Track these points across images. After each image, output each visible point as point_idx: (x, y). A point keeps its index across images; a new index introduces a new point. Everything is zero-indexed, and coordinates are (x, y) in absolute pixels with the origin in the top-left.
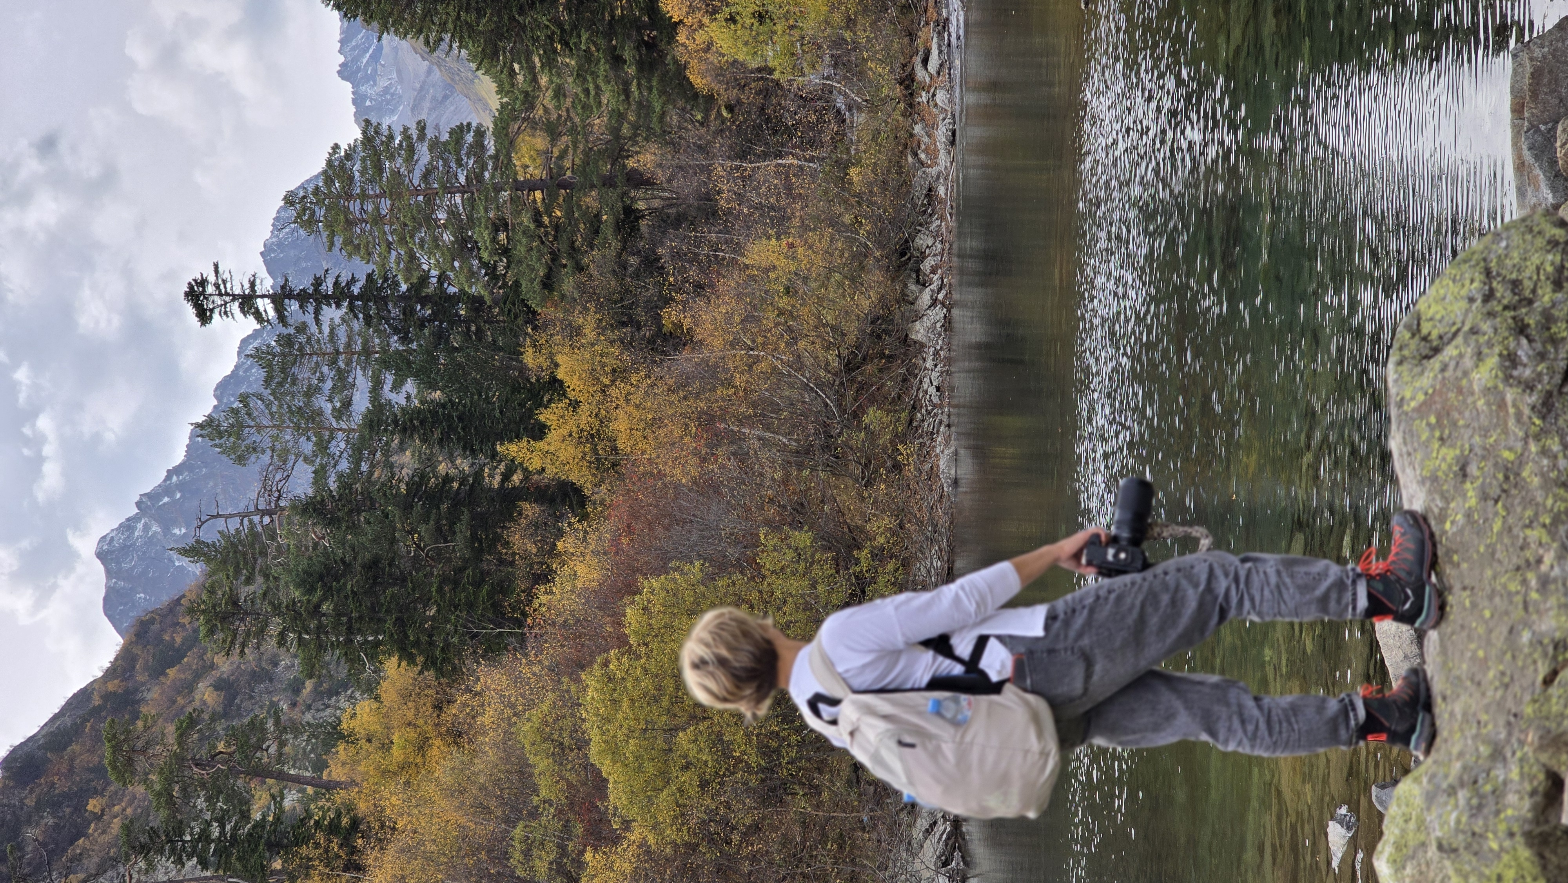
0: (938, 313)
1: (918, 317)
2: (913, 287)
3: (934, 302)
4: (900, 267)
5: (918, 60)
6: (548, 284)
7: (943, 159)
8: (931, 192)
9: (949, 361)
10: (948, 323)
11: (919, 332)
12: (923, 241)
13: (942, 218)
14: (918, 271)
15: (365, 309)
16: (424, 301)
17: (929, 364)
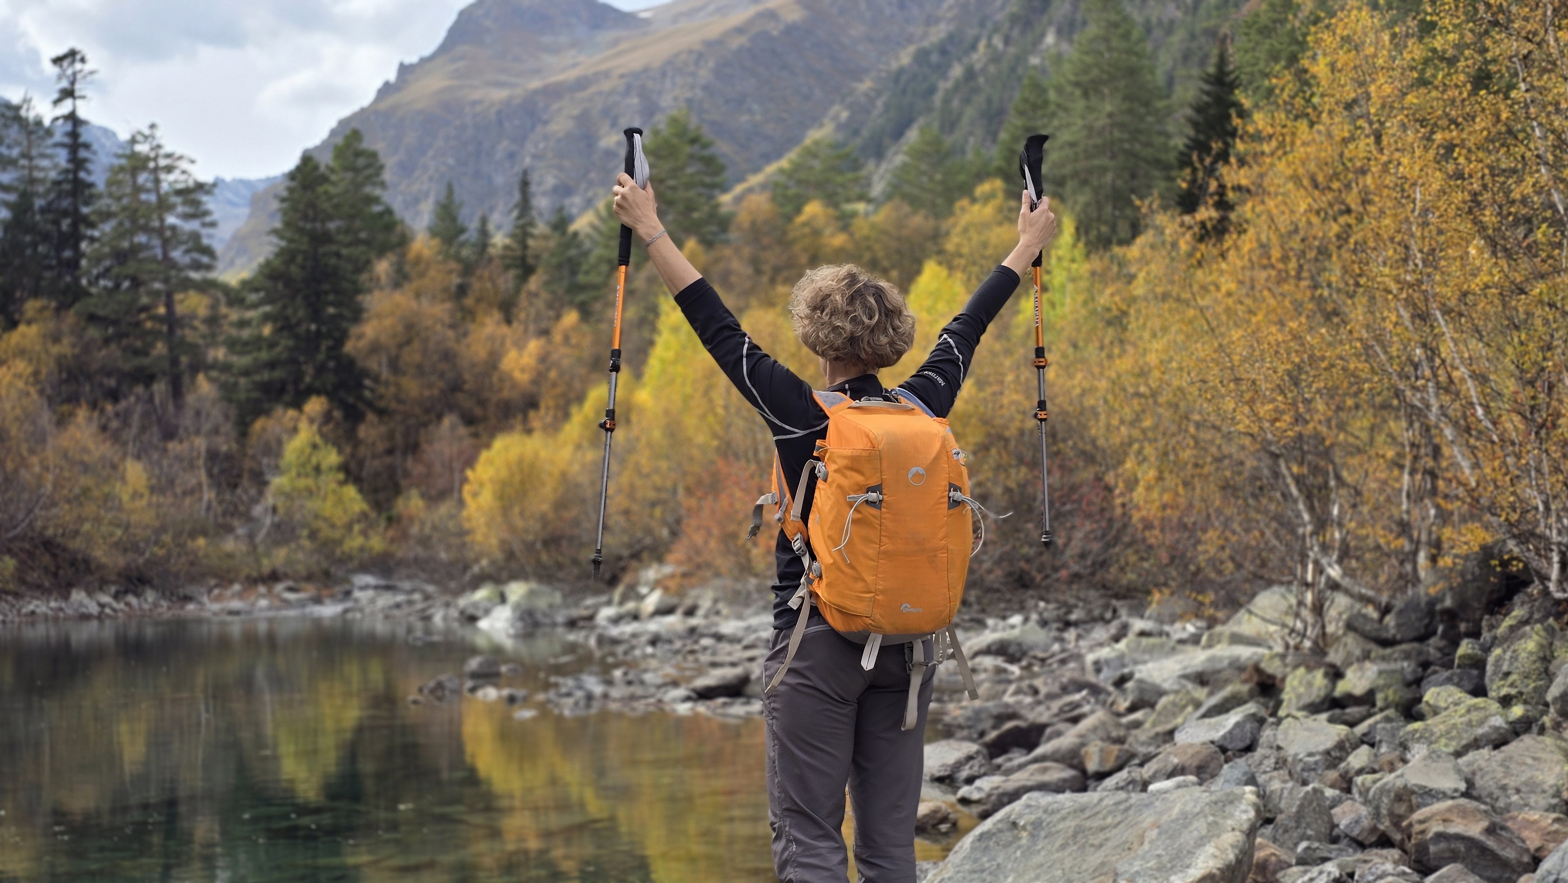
0: (94, 609)
1: (90, 594)
2: (113, 589)
3: (102, 606)
4: (129, 579)
5: (290, 583)
6: (92, 318)
7: (216, 607)
8: (188, 599)
9: (56, 619)
10: (85, 617)
11: (78, 596)
12: (150, 596)
13: (169, 608)
14: (126, 592)
15: (66, 181)
16: (75, 225)
17: (53, 604)
